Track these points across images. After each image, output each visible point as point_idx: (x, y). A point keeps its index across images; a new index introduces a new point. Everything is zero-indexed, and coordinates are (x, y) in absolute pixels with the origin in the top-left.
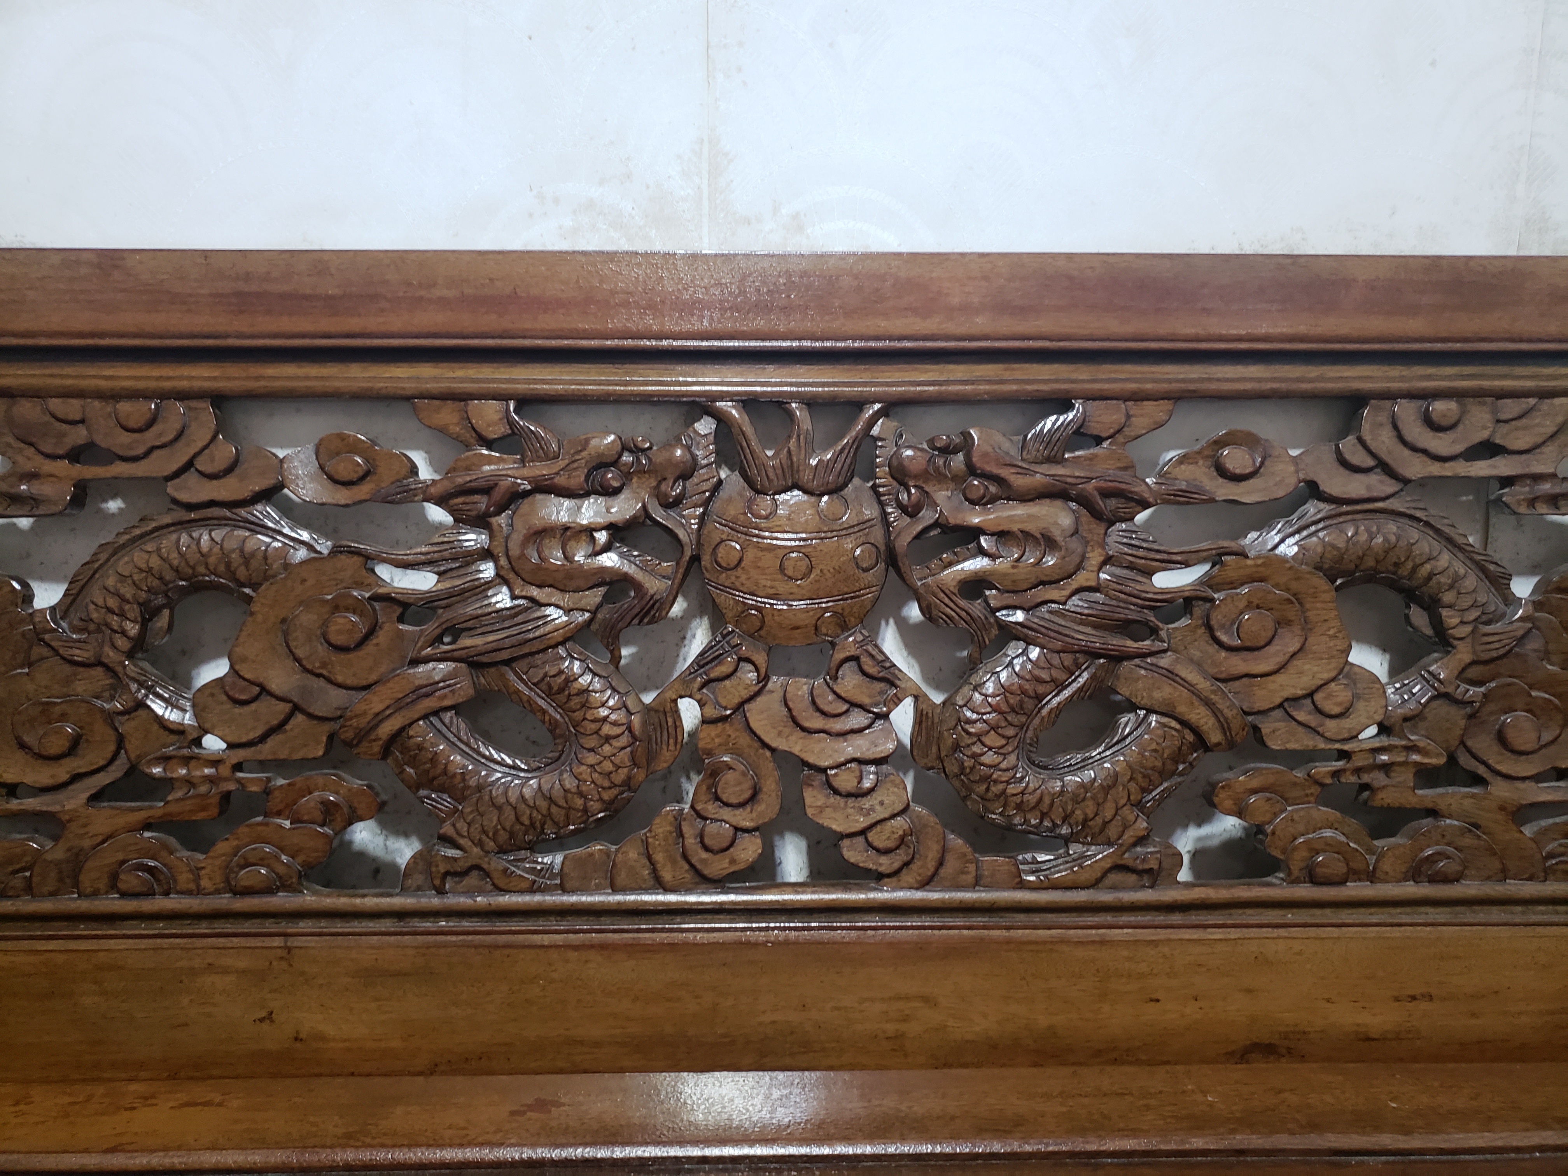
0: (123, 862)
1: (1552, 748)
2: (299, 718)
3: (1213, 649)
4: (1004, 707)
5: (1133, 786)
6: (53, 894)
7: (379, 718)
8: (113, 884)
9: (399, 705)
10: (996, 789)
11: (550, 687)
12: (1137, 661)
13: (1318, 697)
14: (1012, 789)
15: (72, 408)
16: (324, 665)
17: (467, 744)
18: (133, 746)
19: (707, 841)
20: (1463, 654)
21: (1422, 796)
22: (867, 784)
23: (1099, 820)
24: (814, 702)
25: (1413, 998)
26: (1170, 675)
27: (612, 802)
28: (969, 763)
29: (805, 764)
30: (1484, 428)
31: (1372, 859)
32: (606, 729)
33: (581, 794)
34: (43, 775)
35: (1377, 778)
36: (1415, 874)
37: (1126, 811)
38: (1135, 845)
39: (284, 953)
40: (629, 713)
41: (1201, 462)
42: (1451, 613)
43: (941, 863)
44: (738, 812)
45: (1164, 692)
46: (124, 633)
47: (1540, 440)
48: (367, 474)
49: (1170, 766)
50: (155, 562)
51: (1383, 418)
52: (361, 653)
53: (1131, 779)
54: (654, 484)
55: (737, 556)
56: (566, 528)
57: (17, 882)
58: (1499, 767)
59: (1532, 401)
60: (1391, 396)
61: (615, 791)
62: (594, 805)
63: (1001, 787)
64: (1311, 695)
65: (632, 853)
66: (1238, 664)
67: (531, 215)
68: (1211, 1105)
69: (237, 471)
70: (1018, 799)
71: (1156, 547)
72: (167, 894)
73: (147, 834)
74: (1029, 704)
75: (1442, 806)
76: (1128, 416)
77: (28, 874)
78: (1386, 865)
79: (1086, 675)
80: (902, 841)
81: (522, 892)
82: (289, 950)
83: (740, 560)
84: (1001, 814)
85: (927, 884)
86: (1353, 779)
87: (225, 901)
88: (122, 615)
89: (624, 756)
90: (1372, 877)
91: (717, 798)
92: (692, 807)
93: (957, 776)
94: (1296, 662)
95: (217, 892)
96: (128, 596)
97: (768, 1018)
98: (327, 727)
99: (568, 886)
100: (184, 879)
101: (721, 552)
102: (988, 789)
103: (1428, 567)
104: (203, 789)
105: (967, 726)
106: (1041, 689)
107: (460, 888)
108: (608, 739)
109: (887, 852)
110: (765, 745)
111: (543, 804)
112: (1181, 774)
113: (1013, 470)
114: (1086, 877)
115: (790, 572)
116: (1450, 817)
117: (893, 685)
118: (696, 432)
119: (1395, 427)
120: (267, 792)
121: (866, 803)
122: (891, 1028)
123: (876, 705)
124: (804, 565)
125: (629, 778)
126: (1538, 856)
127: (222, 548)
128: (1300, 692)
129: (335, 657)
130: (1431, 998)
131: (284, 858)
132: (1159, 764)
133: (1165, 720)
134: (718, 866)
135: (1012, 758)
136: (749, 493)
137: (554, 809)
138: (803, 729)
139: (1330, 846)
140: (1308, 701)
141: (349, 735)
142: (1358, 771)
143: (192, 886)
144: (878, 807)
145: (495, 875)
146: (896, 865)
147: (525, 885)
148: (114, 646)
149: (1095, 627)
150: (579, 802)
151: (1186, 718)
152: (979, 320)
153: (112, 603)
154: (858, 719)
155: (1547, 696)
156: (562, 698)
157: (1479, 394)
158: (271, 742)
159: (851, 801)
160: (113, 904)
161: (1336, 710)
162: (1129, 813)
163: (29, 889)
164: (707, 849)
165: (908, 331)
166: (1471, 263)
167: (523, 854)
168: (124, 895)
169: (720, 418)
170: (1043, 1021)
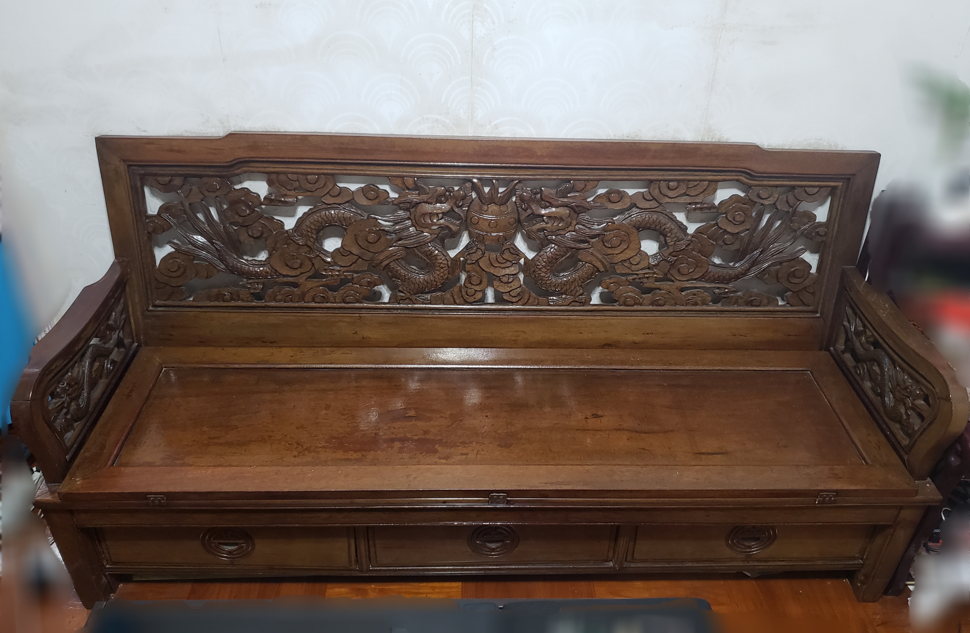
0: (316, 295)
1: (692, 273)
2: (360, 259)
3: (603, 247)
4: (547, 262)
5: (579, 282)
6: (298, 302)
7: (382, 261)
8: (313, 301)
9: (387, 258)
10: (544, 282)
11: (426, 253)
12: (584, 250)
13: (631, 260)
14: (548, 282)
15: (295, 177)
16: (367, 247)
17: (405, 268)
18: (317, 266)
19: (468, 293)
20: (671, 250)
21: (657, 285)
22: (510, 280)
23: (570, 290)
24: (497, 260)
25: (648, 334)
26: (592, 254)
27: (443, 283)
28: (537, 275)
29: (494, 275)
30: (684, 190)
31: (641, 300)
32: (442, 265)
33: (435, 281)
34: (293, 273)
35: (645, 280)
36: (652, 304)
37: (577, 288)
38: (579, 296)
39: (359, 318)
40: (448, 261)
41: (605, 198)
42: (669, 239)
43: (528, 300)
44: (476, 286)
45: (590, 258)
46: (312, 237)
47: (698, 193)
48: (377, 197)
49: (590, 276)
50: (320, 219)
51: (657, 186)
52: (377, 244)
53: (579, 280)
54: (455, 201)
55: (477, 221)
56: (430, 213)
57: (288, 299)
58: (677, 278)
59: (698, 182)
60: (660, 181)
61: (444, 281)
62: (439, 284)
63: (545, 281)
64: (629, 259)
65: (449, 296)
66: (610, 251)
67: (420, 123)
68: (588, 359)
69: (341, 195)
70: (549, 285)
71: (590, 220)
72: (327, 303)
73: (321, 288)
74: (554, 261)
75: (661, 287)
76: (586, 185)
77: (291, 297)
78: (645, 302)
79: (570, 253)
80: (519, 294)
81: (420, 304)
82: (361, 317)
83: (478, 222)
84: (545, 287)
85: (525, 304)
86: (639, 280)
87: (343, 305)
88: (312, 233)
89: (446, 272)
90: (641, 304)
91: (471, 283)
92: (464, 285)
93: (534, 278)
94: (626, 251)
95: (340, 303)
96: (313, 228)
97: (482, 335)
98: (368, 262)
99: (432, 303)
100: (332, 299)
101: (473, 220)
102: (542, 282)
103: (664, 227)
104: (336, 277)
105: (537, 267)
106: (557, 257)
107: (404, 303)
108: (442, 268)
109: (515, 297)
110: (483, 270)
111: (426, 284)
112: (593, 278)
113: (553, 200)
114: (565, 303)
115: (491, 226)
116: (663, 290)
117: (518, 255)
118: (466, 186)
119: (659, 189)
120: (353, 278)
121: (510, 285)
122: (514, 338)
123: (513, 261)
124: (495, 224)
125: (448, 277)
126: (685, 300)
127: (338, 216)
128: (626, 259)
129: (370, 245)
130: (652, 334)
131: (358, 294)
132: (587, 276)
133: (590, 265)
134: (471, 299)
135: (548, 275)
136: (481, 203)
137: (428, 285)
138: (494, 266)
139: (630, 297)
140: (628, 261)
141: (374, 265)
142: (640, 278)
143: (334, 301)
144: (513, 286)
145: (413, 300)
146: (517, 300)
147: (421, 303)
148: (310, 241)
149: (573, 241)
150: (435, 283)
151: (595, 265)
152: (546, 159)
153: (309, 230)
154: (508, 264)
155: (692, 260)
156: (430, 257)
157: (683, 180)
158: (353, 266)
159: (506, 284)
160: (313, 304)
161: (635, 263)
162: (578, 288)
163: (291, 301)
164: (468, 295)
165: (526, 162)
166: (684, 145)
167: (420, 295)
168: (316, 303)
169: (473, 183)
170: (553, 337)
